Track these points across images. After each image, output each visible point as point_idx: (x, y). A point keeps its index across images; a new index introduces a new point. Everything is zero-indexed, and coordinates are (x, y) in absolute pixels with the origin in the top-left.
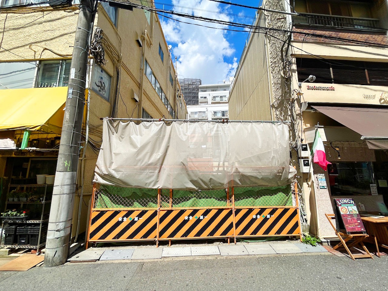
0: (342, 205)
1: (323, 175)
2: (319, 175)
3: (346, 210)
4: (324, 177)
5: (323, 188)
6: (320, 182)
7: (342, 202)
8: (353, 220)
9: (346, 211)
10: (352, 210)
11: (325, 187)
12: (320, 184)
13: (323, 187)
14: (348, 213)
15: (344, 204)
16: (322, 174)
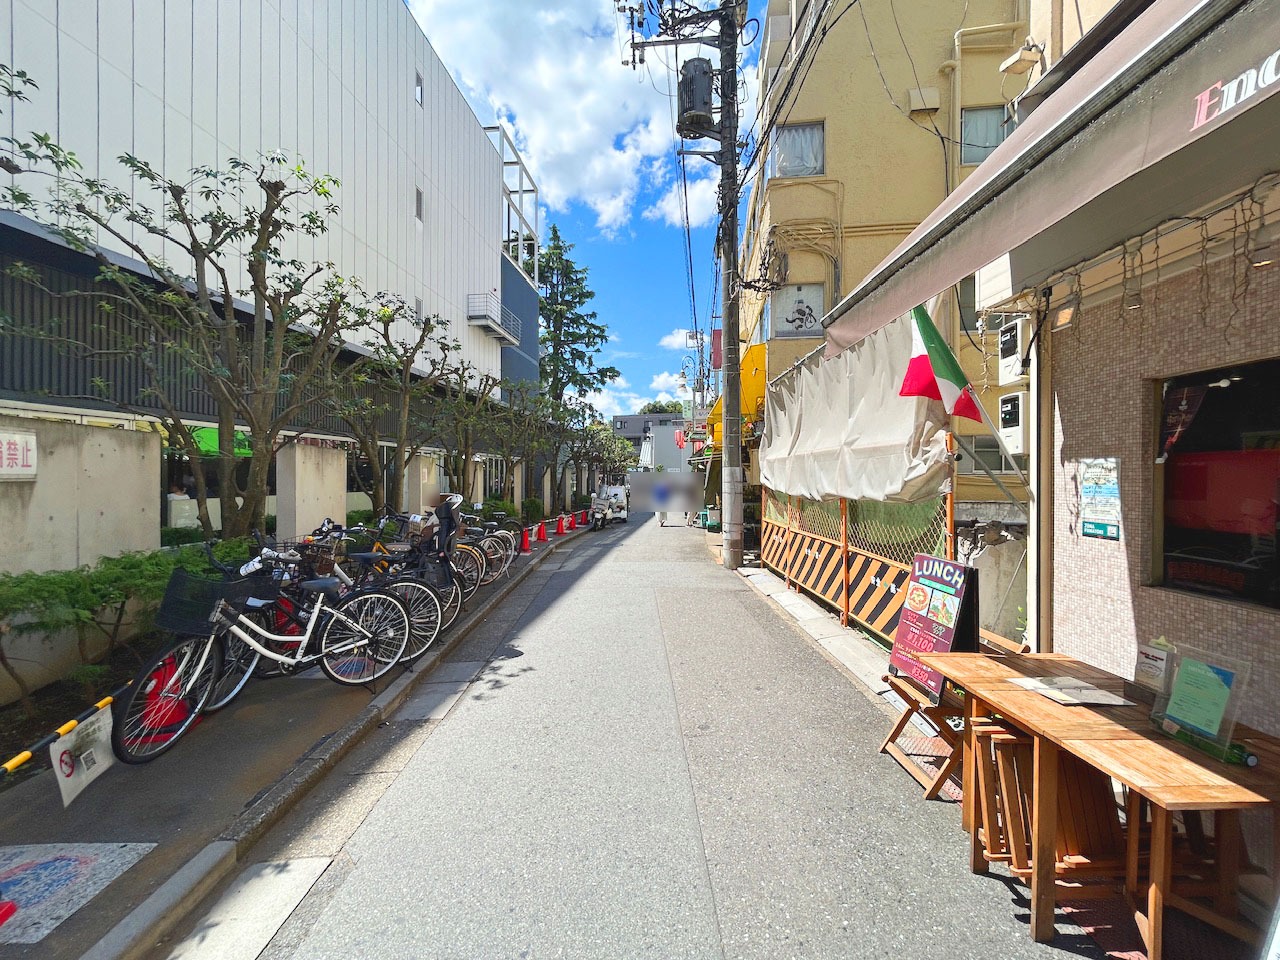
0: (921, 580)
1: (1111, 462)
2: (1089, 466)
3: (922, 598)
4: (1114, 474)
5: (1099, 532)
6: (1085, 500)
7: (927, 570)
8: (921, 639)
9: (923, 602)
10: (940, 607)
11: (1112, 531)
12: (1087, 514)
13: (1098, 526)
14: (923, 613)
15: (930, 577)
16: (1102, 461)
